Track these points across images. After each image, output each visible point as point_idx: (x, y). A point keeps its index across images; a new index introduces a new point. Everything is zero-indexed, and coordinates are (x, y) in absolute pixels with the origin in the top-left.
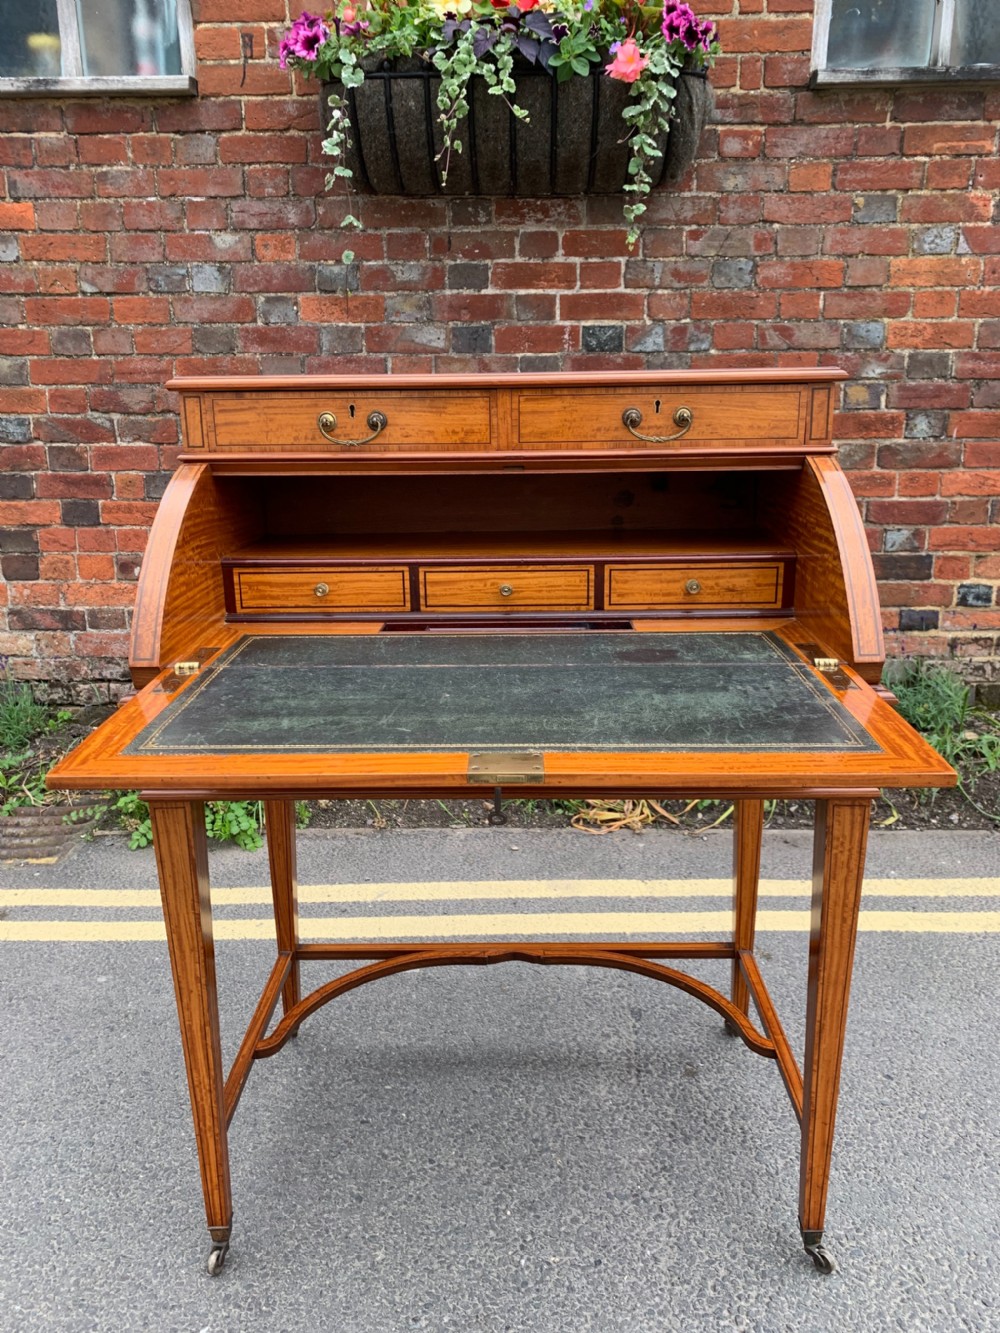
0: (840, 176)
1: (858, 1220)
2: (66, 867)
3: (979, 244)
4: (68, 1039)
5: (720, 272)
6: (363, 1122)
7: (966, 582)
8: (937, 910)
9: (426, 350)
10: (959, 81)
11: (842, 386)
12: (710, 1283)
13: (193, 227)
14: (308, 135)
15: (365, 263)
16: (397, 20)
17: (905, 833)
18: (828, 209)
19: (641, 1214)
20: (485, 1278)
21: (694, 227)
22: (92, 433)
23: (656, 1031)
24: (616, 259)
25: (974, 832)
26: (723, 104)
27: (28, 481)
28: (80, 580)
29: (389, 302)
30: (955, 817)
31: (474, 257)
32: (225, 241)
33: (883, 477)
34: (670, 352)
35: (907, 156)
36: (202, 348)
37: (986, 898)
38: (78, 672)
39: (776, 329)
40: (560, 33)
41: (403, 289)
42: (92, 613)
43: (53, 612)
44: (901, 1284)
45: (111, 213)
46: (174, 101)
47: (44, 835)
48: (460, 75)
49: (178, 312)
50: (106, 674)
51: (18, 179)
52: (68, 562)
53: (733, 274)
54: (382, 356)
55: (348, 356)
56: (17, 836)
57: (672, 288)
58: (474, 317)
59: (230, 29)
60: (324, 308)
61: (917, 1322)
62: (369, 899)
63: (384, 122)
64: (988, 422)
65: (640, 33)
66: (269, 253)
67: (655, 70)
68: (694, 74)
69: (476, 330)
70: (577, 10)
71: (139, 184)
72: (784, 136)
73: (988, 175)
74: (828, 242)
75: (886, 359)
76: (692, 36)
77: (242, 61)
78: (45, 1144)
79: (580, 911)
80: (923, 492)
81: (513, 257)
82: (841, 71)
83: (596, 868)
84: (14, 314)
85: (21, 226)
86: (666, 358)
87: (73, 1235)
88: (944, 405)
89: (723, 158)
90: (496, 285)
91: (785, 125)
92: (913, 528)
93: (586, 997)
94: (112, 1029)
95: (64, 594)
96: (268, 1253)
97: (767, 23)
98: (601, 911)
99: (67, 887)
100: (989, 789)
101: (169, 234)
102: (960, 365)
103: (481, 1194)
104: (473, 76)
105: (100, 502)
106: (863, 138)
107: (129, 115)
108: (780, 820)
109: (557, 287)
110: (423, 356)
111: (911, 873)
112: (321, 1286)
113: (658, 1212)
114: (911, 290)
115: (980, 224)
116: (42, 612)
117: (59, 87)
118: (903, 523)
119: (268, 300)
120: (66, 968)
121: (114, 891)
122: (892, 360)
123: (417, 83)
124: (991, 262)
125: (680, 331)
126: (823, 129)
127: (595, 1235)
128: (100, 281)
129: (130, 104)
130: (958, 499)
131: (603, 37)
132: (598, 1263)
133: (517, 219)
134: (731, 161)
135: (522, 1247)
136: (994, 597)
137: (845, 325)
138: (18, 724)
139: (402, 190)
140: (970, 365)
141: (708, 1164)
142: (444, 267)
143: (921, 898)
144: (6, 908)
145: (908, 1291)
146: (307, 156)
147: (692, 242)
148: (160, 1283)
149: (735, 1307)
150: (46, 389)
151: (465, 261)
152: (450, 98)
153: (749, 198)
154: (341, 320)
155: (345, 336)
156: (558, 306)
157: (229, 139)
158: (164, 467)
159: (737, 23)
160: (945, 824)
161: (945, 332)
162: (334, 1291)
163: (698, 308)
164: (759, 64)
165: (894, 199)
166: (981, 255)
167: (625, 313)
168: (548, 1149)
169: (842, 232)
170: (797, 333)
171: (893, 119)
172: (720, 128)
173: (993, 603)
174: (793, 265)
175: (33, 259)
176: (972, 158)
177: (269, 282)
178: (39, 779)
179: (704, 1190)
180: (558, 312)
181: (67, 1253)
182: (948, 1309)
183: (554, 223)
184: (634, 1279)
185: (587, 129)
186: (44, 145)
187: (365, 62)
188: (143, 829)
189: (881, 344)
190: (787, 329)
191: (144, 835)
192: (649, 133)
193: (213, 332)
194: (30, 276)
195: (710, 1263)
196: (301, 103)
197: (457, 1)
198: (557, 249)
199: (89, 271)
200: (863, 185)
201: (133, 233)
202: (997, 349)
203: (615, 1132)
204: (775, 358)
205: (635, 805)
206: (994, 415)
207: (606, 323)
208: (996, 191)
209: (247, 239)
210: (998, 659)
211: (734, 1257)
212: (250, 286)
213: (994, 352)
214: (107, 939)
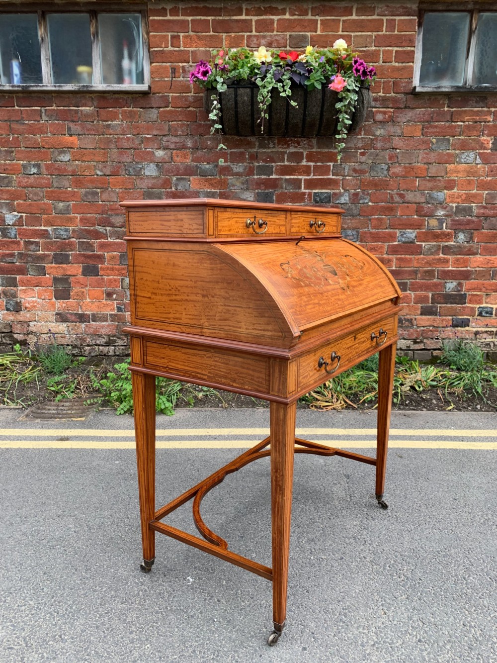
0: (425, 130)
1: (445, 546)
2: (89, 422)
3: (485, 159)
4: (108, 483)
5: (373, 170)
7: (481, 306)
8: (472, 441)
10: (476, 91)
11: (427, 219)
12: (388, 565)
13: (146, 147)
14: (198, 110)
16: (240, 64)
17: (457, 412)
18: (420, 144)
19: (357, 543)
21: (362, 150)
22: (97, 235)
23: (356, 483)
24: (328, 164)
25: (487, 413)
26: (375, 100)
27: (68, 256)
28: (88, 300)
29: (230, 181)
30: (478, 407)
31: (267, 162)
32: (160, 153)
33: (444, 259)
34: (352, 203)
35: (454, 122)
37: (493, 437)
38: (85, 341)
39: (397, 194)
40: (310, 71)
41: (237, 175)
42: (93, 315)
43: (76, 314)
44: (464, 566)
45: (111, 141)
46: (141, 95)
47: (76, 410)
48: (267, 88)
49: (138, 183)
50: (98, 342)
51: (71, 126)
52: (83, 292)
53: (379, 171)
56: (64, 410)
57: (353, 176)
58: (266, 188)
59: (166, 66)
60: (201, 183)
61: (471, 578)
62: (226, 434)
63: (233, 106)
64: (490, 236)
65: (343, 71)
66: (178, 159)
67: (349, 88)
68: (365, 88)
69: (267, 193)
70: (316, 62)
71: (123, 129)
72: (401, 113)
73: (489, 130)
74: (420, 158)
75: (445, 208)
76: (365, 73)
77: (170, 79)
78: (108, 518)
80: (462, 266)
81: (284, 162)
82: (426, 87)
83: (323, 425)
84: (66, 183)
85: (72, 146)
86: (349, 206)
88: (471, 228)
89: (375, 122)
90: (277, 174)
91: (401, 108)
92: (458, 281)
95: (81, 306)
97: (394, 66)
98: (327, 440)
99: (92, 429)
100: (493, 395)
101: (136, 150)
102: (478, 211)
104: (273, 88)
106: (435, 115)
107: (121, 101)
108: (402, 407)
109: (303, 175)
111: (461, 427)
113: (364, 542)
114: (456, 178)
115: (486, 151)
116: (71, 314)
117: (93, 89)
118: (453, 279)
119: (177, 179)
120: (100, 458)
121: (113, 430)
122: (448, 209)
123: (248, 90)
124: (491, 167)
125: (356, 194)
126: (418, 111)
127: (339, 550)
128: (104, 170)
129: (122, 96)
130: (477, 269)
131: (327, 73)
132: (342, 558)
133: (286, 146)
134: (378, 123)
135: (311, 553)
136: (494, 313)
137: (428, 193)
138: (60, 363)
139: (238, 133)
140: (482, 211)
141: (383, 527)
142: (254, 166)
143: (465, 437)
144: (68, 436)
145: (467, 568)
146: (197, 119)
147: (361, 157)
150: (79, 215)
151: (263, 164)
152: (263, 97)
153: (386, 139)
154: (209, 188)
155: (210, 195)
156: (303, 183)
157: (164, 111)
159: (381, 66)
160: (475, 409)
161: (471, 196)
163: (363, 185)
164: (391, 83)
165: (449, 140)
166: (486, 164)
167: (332, 187)
168: (316, 522)
169: (426, 154)
170: (407, 196)
171: (448, 107)
172: (374, 110)
173: (494, 315)
174: (405, 167)
175: (76, 160)
176: (482, 124)
177: (178, 171)
178: (70, 387)
179: (382, 536)
180: (303, 186)
183: (302, 148)
184: (357, 564)
185: (319, 110)
186: (84, 112)
187: (226, 81)
188: (122, 406)
189: (443, 202)
190: (403, 194)
191: (122, 409)
192: (346, 113)
193: (153, 193)
194: (74, 167)
195: (387, 559)
196: (195, 97)
197: (266, 57)
198: (303, 159)
199: (100, 165)
200: (435, 134)
201: (120, 150)
202: (494, 204)
203: (343, 516)
204: (397, 207)
205: (337, 400)
206: (493, 233)
207: (324, 191)
208: (493, 137)
209: (169, 153)
210: (496, 340)
211: (396, 557)
212: (170, 173)
213: (492, 205)
214: (115, 448)
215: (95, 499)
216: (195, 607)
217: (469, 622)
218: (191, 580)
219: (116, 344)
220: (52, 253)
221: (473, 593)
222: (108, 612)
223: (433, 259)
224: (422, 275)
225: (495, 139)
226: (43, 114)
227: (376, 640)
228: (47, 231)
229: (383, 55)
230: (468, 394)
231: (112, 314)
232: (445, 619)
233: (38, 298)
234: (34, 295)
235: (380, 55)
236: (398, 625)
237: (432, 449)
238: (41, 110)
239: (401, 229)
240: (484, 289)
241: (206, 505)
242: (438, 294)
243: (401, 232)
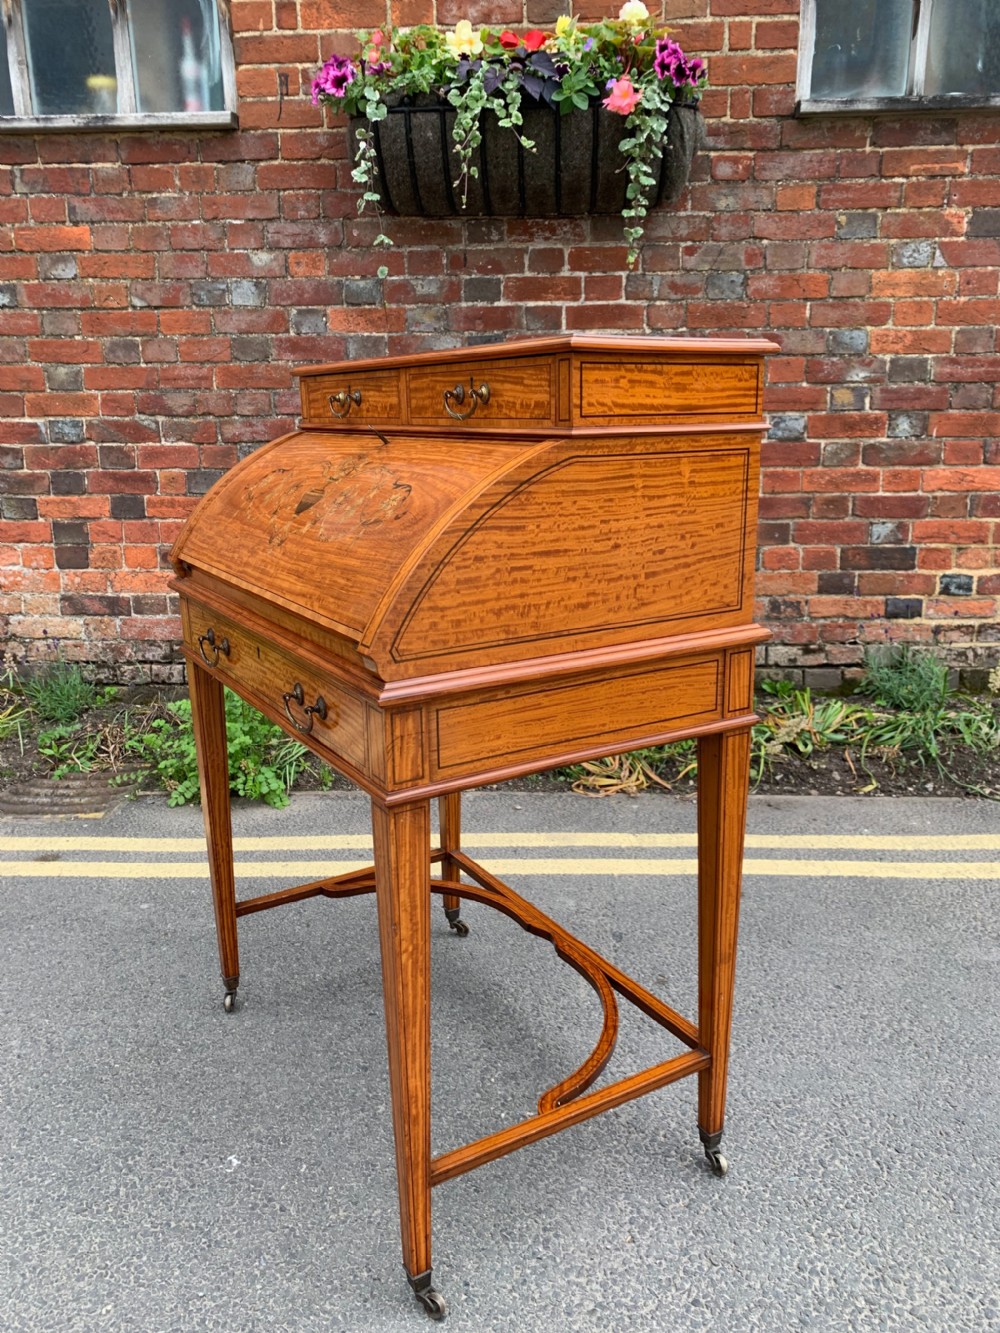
0: (824, 196)
1: (796, 1091)
2: (111, 821)
3: (954, 257)
4: (115, 950)
5: (714, 284)
7: (948, 572)
8: (902, 861)
10: (930, 109)
11: (829, 389)
12: (662, 1133)
13: (233, 246)
14: (338, 163)
16: (416, 61)
17: (882, 798)
18: (812, 227)
20: (470, 1126)
21: (689, 243)
22: (139, 433)
23: (634, 950)
24: (617, 274)
25: (947, 799)
26: (714, 132)
27: (80, 477)
28: (126, 569)
29: (409, 314)
30: (930, 786)
31: (487, 272)
32: (261, 259)
33: (868, 473)
35: (886, 177)
36: (240, 356)
37: (949, 851)
38: (123, 654)
39: (765, 336)
40: (562, 71)
41: (423, 302)
42: (137, 600)
43: (101, 598)
44: (827, 1135)
45: (159, 235)
46: (218, 134)
47: (91, 795)
48: (472, 110)
49: (218, 323)
50: (149, 656)
51: (77, 205)
52: (115, 552)
53: (725, 286)
56: (68, 796)
57: (669, 300)
58: (487, 327)
59: (268, 70)
60: (350, 319)
61: (837, 1162)
63: (405, 151)
64: (965, 422)
65: (635, 70)
66: (301, 270)
67: (648, 106)
68: (686, 106)
69: (489, 339)
70: (578, 50)
71: (184, 209)
72: (771, 160)
73: (961, 194)
74: (814, 257)
75: (869, 364)
76: (680, 73)
77: (279, 98)
78: (96, 1026)
79: (574, 858)
80: (906, 487)
81: (523, 272)
82: (823, 101)
83: (592, 825)
84: (71, 326)
85: (79, 247)
87: (121, 1091)
88: (924, 407)
89: (716, 181)
90: (508, 298)
91: (772, 150)
92: (897, 521)
93: (574, 923)
94: (154, 944)
95: (111, 582)
96: (286, 1105)
97: (755, 58)
98: (593, 858)
99: (113, 836)
100: (964, 762)
101: (211, 253)
102: (938, 369)
103: (471, 1067)
104: (484, 110)
105: (146, 497)
106: (845, 162)
107: (177, 147)
108: (766, 787)
109: (563, 299)
111: (883, 831)
112: (330, 1129)
114: (891, 300)
115: (955, 239)
116: (91, 598)
117: (116, 123)
118: (887, 517)
119: (300, 312)
120: (113, 897)
121: (155, 839)
122: (875, 365)
123: (434, 116)
124: (966, 274)
126: (807, 154)
128: (149, 296)
129: (178, 138)
130: (939, 494)
131: (602, 74)
133: (527, 238)
134: (722, 184)
135: (503, 1105)
136: (974, 586)
137: (831, 333)
138: (68, 699)
139: (422, 212)
140: (948, 369)
142: (460, 282)
143: (889, 851)
144: (59, 852)
146: (336, 182)
147: (687, 257)
148: (195, 1124)
150: (98, 393)
151: (479, 276)
152: (464, 130)
153: (740, 217)
154: (366, 330)
155: (370, 345)
156: (564, 316)
157: (266, 168)
158: (204, 465)
159: (727, 58)
160: (921, 792)
161: (924, 339)
162: (341, 1133)
163: (692, 318)
164: (747, 96)
165: (874, 217)
166: (956, 267)
167: (626, 323)
169: (826, 247)
170: (785, 340)
171: (873, 144)
172: (713, 154)
173: (974, 592)
174: (781, 278)
175: (89, 276)
176: (947, 179)
177: (301, 296)
178: (87, 748)
180: (564, 322)
181: (116, 1102)
182: (865, 1153)
183: (560, 240)
185: (588, 156)
186: (101, 174)
187: (387, 98)
188: (181, 788)
189: (865, 351)
190: (776, 336)
191: (182, 794)
192: (644, 161)
193: (250, 342)
194: (86, 292)
196: (331, 134)
197: (471, 42)
198: (563, 265)
199: (139, 287)
200: (845, 204)
201: (179, 252)
202: (974, 354)
204: (765, 364)
205: (631, 773)
206: (971, 416)
207: (608, 332)
208: (969, 209)
209: (281, 257)
210: (980, 645)
211: (684, 1114)
212: (283, 300)
213: (970, 357)
214: (149, 876)
215: (78, 986)
216: (228, 1222)
217: (811, 1262)
218: (236, 1162)
220: (48, 472)
221: (833, 1197)
222: (44, 1232)
223: (843, 475)
224: (819, 510)
225: (974, 212)
226: (18, 180)
227: (600, 1299)
228: (35, 426)
229: (730, 34)
230: (909, 759)
232: (761, 1254)
233: (24, 566)
234: (14, 560)
235: (723, 33)
236: (656, 1267)
237: (810, 878)
238: (12, 172)
239: (774, 411)
240: (953, 537)
241: (306, 999)
242: (854, 548)
243: (774, 417)
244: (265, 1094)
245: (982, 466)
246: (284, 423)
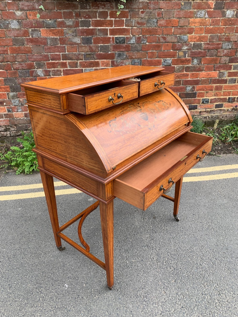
1: (191, 245)
3: (210, 15)
4: (16, 224)
5: (149, 22)
6: (88, 236)
7: (204, 98)
8: (200, 176)
9: (76, 44)
11: (178, 52)
12: (164, 261)
13: (9, 9)
15: (58, 20)
19: (149, 249)
20: (120, 266)
21: (142, 10)
24: (123, 19)
29: (65, 31)
31: (86, 18)
32: (19, 13)
33: (186, 74)
34: (137, 43)
36: (15, 44)
37: (209, 172)
39: (162, 37)
41: (69, 27)
49: (7, 34)
53: (152, 23)
54: (64, 45)
55: (55, 45)
57: (137, 27)
58: (87, 35)
60: (48, 32)
61: (204, 264)
64: (210, 60)
66: (31, 17)
69: (88, 38)
74: (175, 14)
78: (19, 250)
80: (195, 77)
81: (97, 18)
86: (136, 45)
88: (200, 56)
90: (93, 26)
92: (193, 86)
94: (26, 221)
96: (75, 267)
99: (4, 186)
101: (3, 11)
102: (205, 46)
103: (116, 249)
109: (108, 27)
110: (75, 45)
112: (87, 272)
113: (152, 248)
114: (194, 27)
115: (211, 10)
118: (190, 85)
119: (32, 30)
120: (10, 207)
121: (16, 186)
122: (189, 45)
124: (213, 20)
125: (139, 38)
127: (141, 255)
130: (203, 79)
132: (142, 260)
133: (97, 8)
135: (127, 259)
136: (209, 101)
137: (179, 36)
140: (207, 46)
141: (161, 237)
142: (79, 21)
143: (196, 173)
145: (201, 258)
147: (142, 14)
148: (53, 276)
149: (170, 266)
151: (84, 19)
153: (156, 2)
154: (53, 36)
155: (54, 40)
156: (109, 31)
158: (9, 76)
161: (202, 38)
162: (90, 273)
163: (143, 32)
165: (191, 3)
166: (210, 18)
167: (125, 33)
168: (128, 238)
169: (178, 12)
170: (167, 38)
173: (209, 103)
174: (166, 20)
177: (32, 25)
179: (161, 243)
180: (109, 33)
181: (31, 273)
182: (209, 261)
183: (107, 9)
184: (150, 263)
188: (18, 170)
189: (187, 41)
190: (165, 37)
191: (19, 171)
193: (18, 39)
195: (164, 257)
198: (108, 16)
202: (213, 42)
203: (141, 232)
204: (162, 45)
206: (211, 58)
207: (121, 36)
208: (215, 1)
209: (25, 13)
210: (210, 115)
211: (168, 256)
212: (27, 26)
213: (212, 43)
214: (18, 199)
215: (10, 237)
216: (70, 304)
217: (204, 292)
218: (67, 286)
219: (10, 130)
221: (205, 274)
222: (24, 315)
223: (180, 75)
225: (216, 2)
227: (162, 310)
231: (5, 114)
232: (193, 292)
236: (172, 299)
239: (164, 58)
240: (205, 89)
241: (71, 234)
242: (182, 93)
243: (164, 60)
244: (68, 264)
245: (213, 71)
246: (31, 63)
